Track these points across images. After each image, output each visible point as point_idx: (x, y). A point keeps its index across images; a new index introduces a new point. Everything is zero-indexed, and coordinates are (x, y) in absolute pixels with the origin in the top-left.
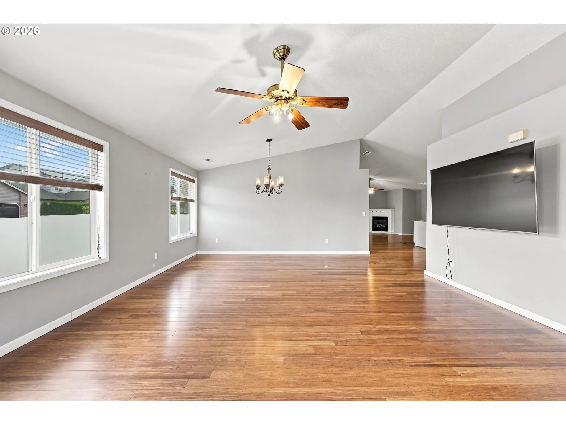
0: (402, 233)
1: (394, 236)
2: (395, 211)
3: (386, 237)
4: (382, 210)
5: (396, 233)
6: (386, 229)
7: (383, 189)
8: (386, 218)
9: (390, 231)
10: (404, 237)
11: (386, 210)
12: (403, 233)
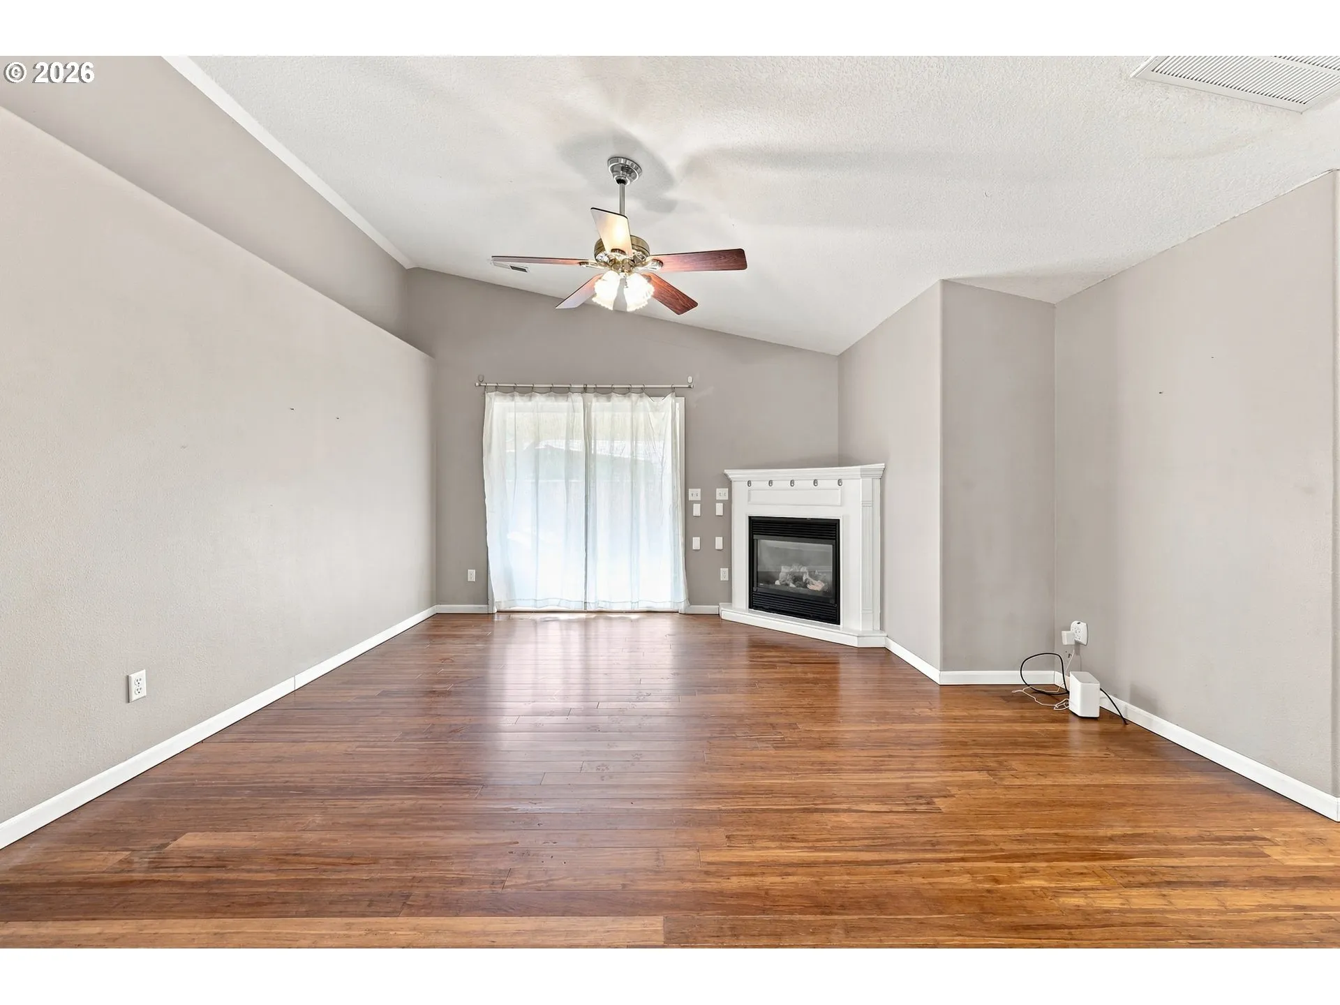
1: (880, 660)
2: (888, 480)
3: (826, 666)
4: (804, 476)
6: (827, 608)
8: (826, 531)
9: (854, 626)
11: (827, 475)
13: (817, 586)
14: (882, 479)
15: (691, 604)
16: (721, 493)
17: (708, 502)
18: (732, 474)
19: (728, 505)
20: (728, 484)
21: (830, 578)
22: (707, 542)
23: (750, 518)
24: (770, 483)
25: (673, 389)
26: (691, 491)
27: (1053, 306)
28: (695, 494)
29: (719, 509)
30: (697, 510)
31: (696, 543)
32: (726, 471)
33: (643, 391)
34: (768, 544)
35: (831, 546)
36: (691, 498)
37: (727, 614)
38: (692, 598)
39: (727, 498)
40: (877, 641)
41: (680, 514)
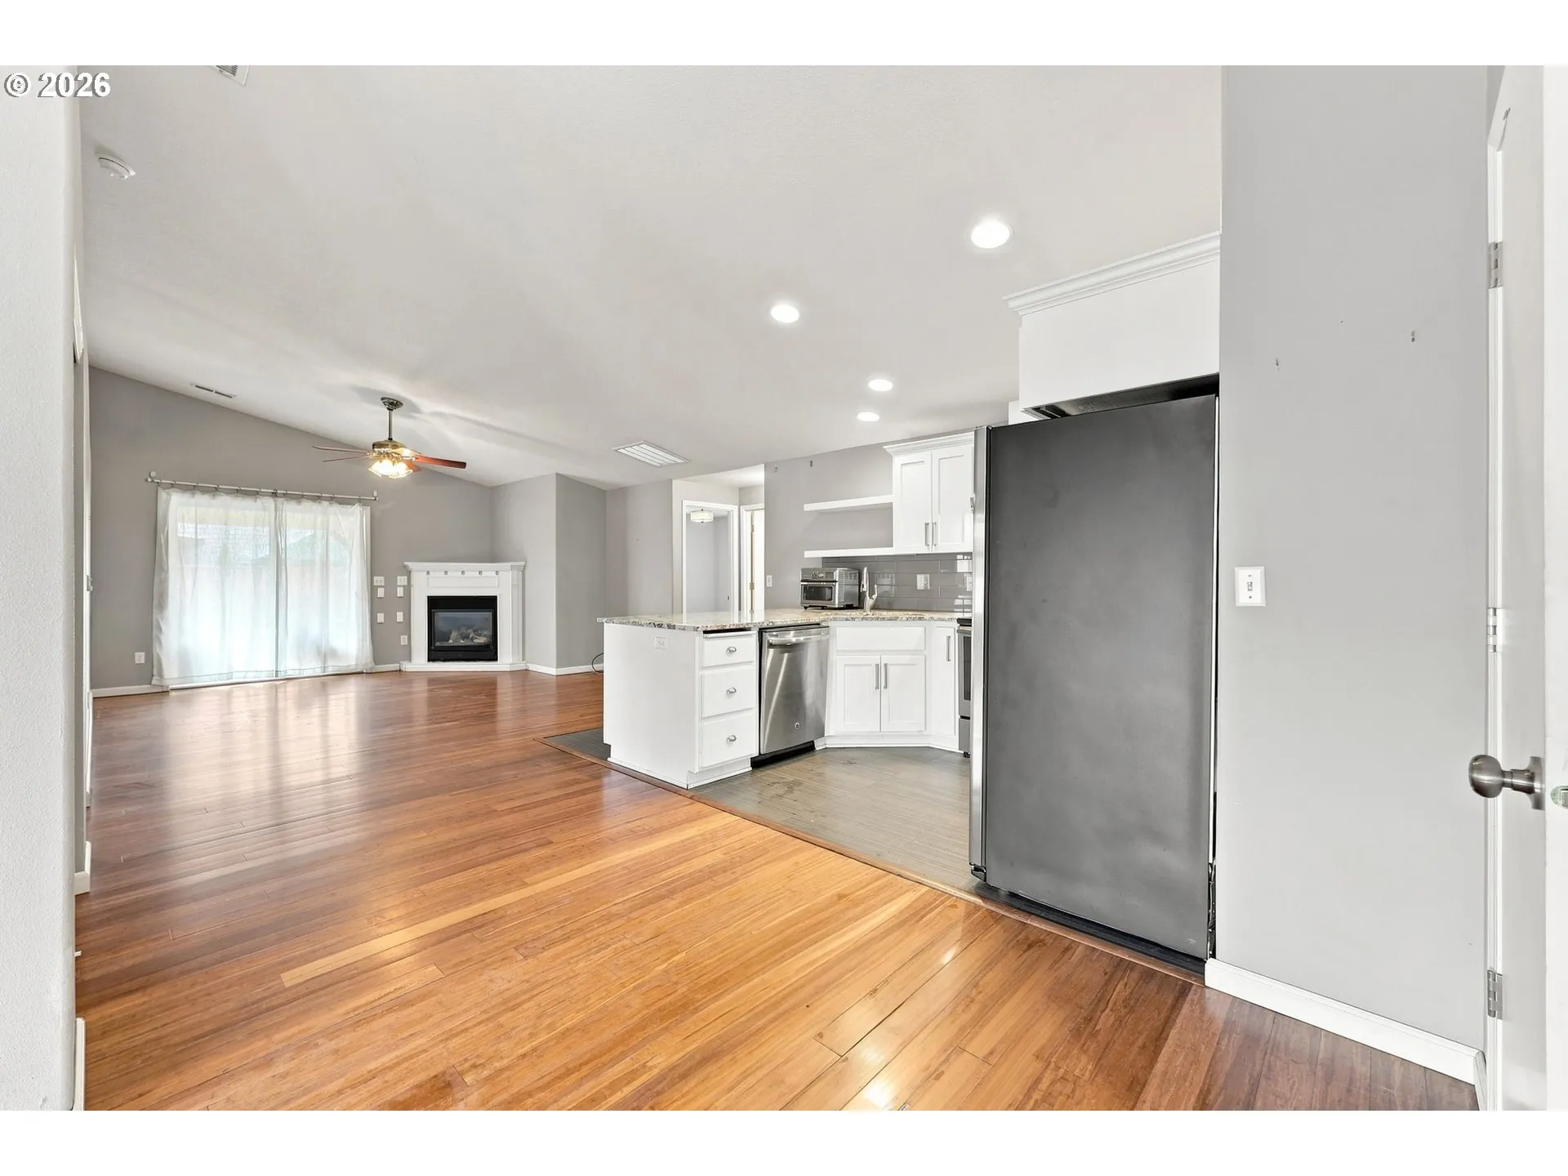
0: (555, 665)
1: (523, 676)
2: (527, 572)
3: (488, 687)
4: (472, 568)
5: (532, 667)
6: (489, 652)
7: (462, 465)
8: (488, 604)
9: (507, 659)
10: (564, 682)
11: (489, 569)
12: (559, 666)
13: (481, 640)
14: (523, 571)
15: (376, 664)
16: (402, 580)
17: (390, 586)
18: (411, 565)
19: (408, 589)
20: (409, 573)
21: (489, 633)
22: (390, 616)
23: (428, 597)
24: (446, 572)
25: (360, 501)
26: (375, 578)
27: (605, 491)
28: (379, 580)
29: (400, 592)
30: (381, 593)
31: (381, 618)
32: (406, 563)
33: (332, 499)
34: (442, 616)
35: (491, 613)
36: (375, 584)
37: (408, 667)
38: (377, 658)
39: (406, 584)
40: (521, 666)
41: (366, 596)
